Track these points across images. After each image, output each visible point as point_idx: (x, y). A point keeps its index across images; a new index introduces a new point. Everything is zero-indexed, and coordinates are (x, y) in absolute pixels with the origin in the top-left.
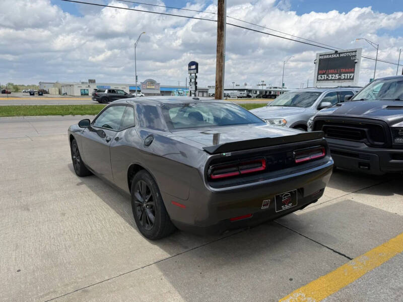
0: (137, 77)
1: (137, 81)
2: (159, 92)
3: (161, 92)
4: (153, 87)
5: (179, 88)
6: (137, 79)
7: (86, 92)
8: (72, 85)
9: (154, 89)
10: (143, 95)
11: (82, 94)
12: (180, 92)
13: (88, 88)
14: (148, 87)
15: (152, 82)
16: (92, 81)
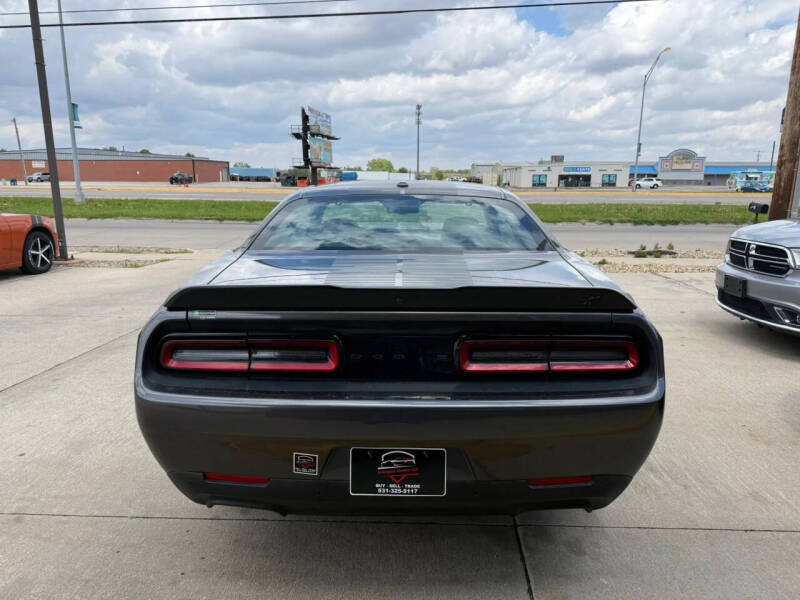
0: (640, 145)
1: (638, 155)
2: (700, 177)
3: (706, 176)
4: (689, 166)
5: (749, 167)
6: (639, 150)
7: (543, 180)
8: (520, 168)
9: (688, 170)
10: (659, 183)
11: (534, 185)
12: (750, 176)
13: (546, 173)
14: (675, 166)
15: (687, 156)
16: (558, 159)
